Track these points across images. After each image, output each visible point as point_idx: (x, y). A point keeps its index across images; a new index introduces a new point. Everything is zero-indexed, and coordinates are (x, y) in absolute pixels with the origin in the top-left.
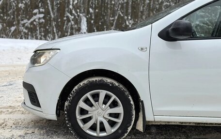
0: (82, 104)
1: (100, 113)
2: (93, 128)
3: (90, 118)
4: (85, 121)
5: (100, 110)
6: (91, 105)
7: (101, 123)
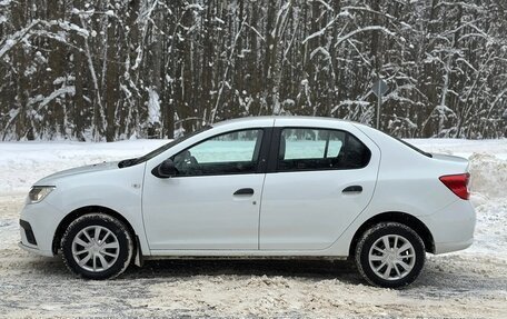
0: (77, 240)
1: (96, 248)
2: (90, 264)
3: (87, 254)
4: (81, 257)
5: (96, 245)
6: (87, 241)
7: (98, 259)
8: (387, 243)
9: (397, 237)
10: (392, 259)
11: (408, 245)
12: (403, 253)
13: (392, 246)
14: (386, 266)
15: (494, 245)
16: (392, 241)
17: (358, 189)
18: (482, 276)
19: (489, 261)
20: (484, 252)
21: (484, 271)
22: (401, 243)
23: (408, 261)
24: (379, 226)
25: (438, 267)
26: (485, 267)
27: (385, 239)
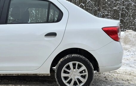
8: (71, 67)
9: (77, 63)
10: (75, 75)
11: (84, 68)
12: (81, 72)
13: (74, 68)
14: (71, 80)
15: (133, 65)
16: (74, 65)
17: (54, 34)
18: (127, 82)
19: (130, 74)
20: (129, 69)
21: (128, 80)
22: (80, 66)
23: (84, 77)
24: (67, 56)
25: (105, 77)
26: (128, 77)
27: (71, 64)
